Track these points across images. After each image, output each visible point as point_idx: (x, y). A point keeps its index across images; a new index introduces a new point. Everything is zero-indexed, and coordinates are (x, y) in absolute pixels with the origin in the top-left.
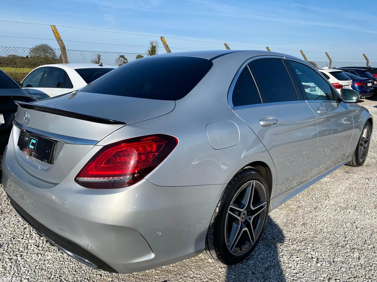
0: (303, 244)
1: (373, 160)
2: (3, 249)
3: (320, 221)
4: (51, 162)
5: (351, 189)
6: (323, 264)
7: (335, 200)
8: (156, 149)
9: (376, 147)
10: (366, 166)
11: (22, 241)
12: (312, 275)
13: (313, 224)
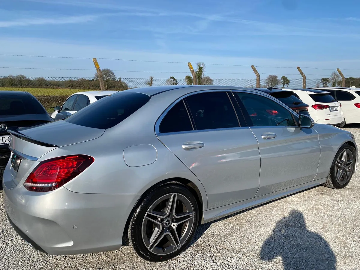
8: (76, 165)
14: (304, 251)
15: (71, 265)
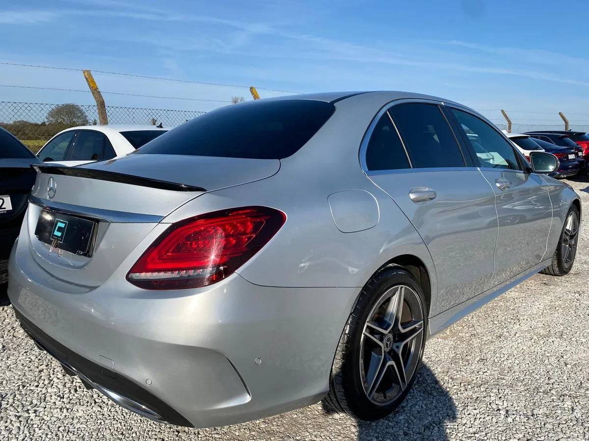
0: (482, 389)
1: (584, 266)
2: (7, 402)
3: (508, 355)
4: (88, 254)
5: (552, 308)
6: (516, 419)
7: (529, 324)
8: (253, 228)
9: (587, 247)
10: (575, 274)
11: (36, 390)
12: (500, 435)
13: (496, 360)
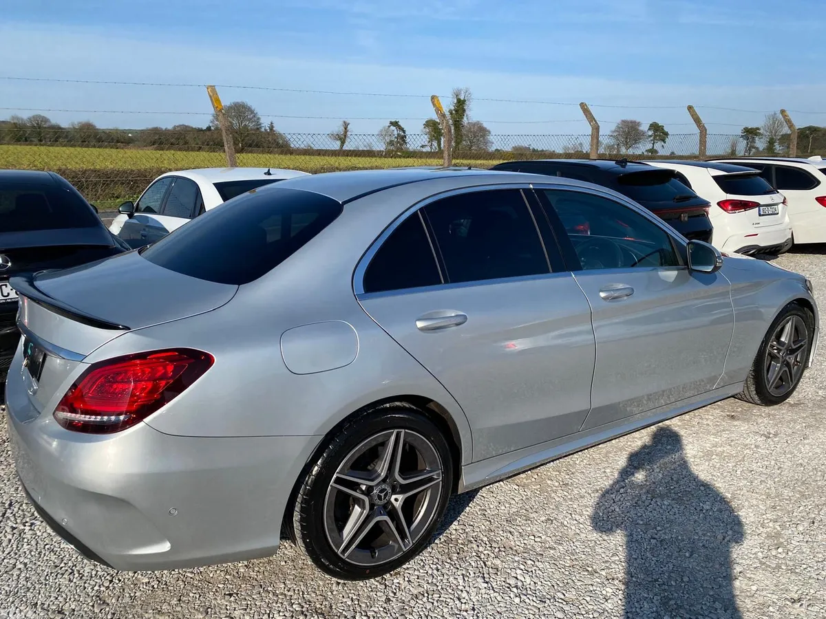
4: (38, 378)
8: (172, 373)
14: (687, 555)
15: (166, 584)
